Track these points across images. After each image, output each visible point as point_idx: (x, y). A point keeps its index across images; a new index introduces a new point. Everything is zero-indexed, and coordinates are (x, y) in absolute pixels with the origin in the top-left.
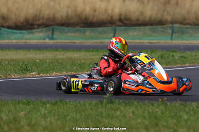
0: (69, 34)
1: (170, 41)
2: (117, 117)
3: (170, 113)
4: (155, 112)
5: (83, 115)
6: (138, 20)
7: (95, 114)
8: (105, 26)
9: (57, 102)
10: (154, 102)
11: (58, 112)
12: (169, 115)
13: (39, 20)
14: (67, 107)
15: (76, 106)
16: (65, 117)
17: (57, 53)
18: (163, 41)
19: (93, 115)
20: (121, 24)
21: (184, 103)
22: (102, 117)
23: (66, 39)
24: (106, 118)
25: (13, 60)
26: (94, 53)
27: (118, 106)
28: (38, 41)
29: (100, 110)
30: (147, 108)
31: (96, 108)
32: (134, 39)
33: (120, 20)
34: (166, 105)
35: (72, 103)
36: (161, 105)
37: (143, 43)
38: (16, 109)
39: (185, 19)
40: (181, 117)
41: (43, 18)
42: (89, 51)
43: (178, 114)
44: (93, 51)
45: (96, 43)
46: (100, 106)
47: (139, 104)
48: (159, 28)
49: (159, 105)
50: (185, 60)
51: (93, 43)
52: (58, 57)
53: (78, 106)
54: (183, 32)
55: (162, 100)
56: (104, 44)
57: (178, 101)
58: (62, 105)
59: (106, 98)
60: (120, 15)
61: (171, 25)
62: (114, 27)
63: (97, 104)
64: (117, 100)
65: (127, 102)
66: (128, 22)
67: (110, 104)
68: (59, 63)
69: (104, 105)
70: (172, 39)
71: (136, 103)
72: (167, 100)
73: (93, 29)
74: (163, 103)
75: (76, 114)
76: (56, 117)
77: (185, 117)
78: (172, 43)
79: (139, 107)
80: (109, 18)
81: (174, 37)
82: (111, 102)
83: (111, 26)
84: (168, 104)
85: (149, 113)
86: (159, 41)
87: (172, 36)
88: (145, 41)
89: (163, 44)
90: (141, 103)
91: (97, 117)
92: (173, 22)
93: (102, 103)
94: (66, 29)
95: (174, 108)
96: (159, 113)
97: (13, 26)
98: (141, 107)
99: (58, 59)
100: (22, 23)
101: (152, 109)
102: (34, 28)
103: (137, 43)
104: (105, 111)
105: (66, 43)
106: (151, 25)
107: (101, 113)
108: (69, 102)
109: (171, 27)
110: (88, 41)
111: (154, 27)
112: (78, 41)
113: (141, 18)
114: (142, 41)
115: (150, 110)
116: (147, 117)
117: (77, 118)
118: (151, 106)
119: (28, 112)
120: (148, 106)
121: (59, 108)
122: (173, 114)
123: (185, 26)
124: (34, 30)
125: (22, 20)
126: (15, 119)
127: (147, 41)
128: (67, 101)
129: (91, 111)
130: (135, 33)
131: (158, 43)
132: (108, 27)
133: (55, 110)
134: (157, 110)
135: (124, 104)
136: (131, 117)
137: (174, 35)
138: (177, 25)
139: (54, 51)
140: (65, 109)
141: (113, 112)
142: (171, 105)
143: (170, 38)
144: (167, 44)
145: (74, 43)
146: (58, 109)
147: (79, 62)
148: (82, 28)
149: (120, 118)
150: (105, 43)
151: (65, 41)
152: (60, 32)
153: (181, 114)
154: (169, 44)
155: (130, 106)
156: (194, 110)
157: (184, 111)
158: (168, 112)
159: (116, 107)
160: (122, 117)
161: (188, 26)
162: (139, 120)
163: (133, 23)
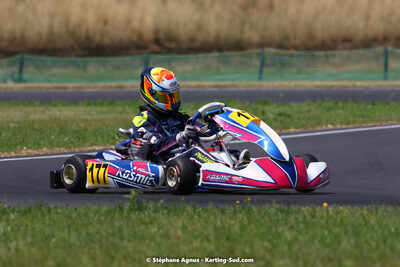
0: (55, 71)
1: (257, 83)
2: (152, 238)
3: (257, 228)
4: (226, 225)
5: (84, 234)
6: (192, 40)
7: (107, 232)
8: (128, 54)
9: (30, 208)
10: (226, 207)
11: (34, 229)
12: (255, 231)
14: (50, 219)
15: (69, 217)
16: (46, 238)
17: (30, 109)
18: (244, 83)
19: (104, 234)
20: (157, 48)
21: (286, 208)
22: (122, 238)
23: (49, 81)
24: (129, 241)
26: (105, 109)
27: (153, 215)
29: (117, 224)
30: (212, 218)
33: (157, 42)
34: (249, 212)
35: (59, 211)
36: (240, 212)
37: (204, 86)
39: (287, 38)
40: (279, 235)
42: (95, 105)
43: (274, 230)
44: (102, 105)
45: (110, 87)
46: (117, 215)
47: (195, 211)
48: (236, 56)
49: (235, 211)
50: (288, 120)
51: (102, 88)
52: (32, 117)
53: (74, 215)
54: (283, 64)
55: (242, 202)
56: (125, 90)
57: (274, 204)
58: (40, 214)
59: (129, 199)
60: (157, 31)
61: (259, 50)
62: (145, 56)
63: (111, 212)
64: (151, 205)
65: (172, 207)
66: (173, 45)
67: (137, 213)
68: (34, 129)
69: (125, 214)
70: (260, 78)
71: (189, 209)
72: (252, 202)
73: (102, 59)
74: (244, 208)
75: (69, 232)
76: (29, 240)
77: (288, 235)
78: (261, 86)
79: (196, 217)
80: (135, 38)
81: (264, 75)
82: (140, 208)
84: (255, 210)
85: (215, 228)
86: (236, 83)
87: (261, 72)
88: (208, 83)
89: (245, 89)
90: (199, 210)
91: (111, 239)
92: (262, 45)
93: (121, 209)
94: (48, 60)
95: (266, 218)
96: (237, 228)
98: (199, 216)
99: (33, 122)
101: (221, 221)
103: (191, 87)
104: (128, 226)
105: (48, 88)
106: (220, 50)
107: (120, 231)
108: (56, 207)
109: (258, 54)
110: (91, 85)
111: (229, 54)
112: (72, 86)
113: (200, 37)
114: (201, 83)
115: (219, 223)
116: (212, 237)
117: (72, 240)
118: (219, 215)
120: (215, 214)
121: (35, 220)
122: (263, 230)
123: (287, 52)
127: (212, 83)
128: (52, 206)
129: (99, 227)
130: (188, 67)
131: (233, 86)
132: (132, 55)
133: (27, 226)
134: (233, 222)
135: (165, 212)
136: (178, 238)
137: (265, 70)
138: (272, 50)
139: (25, 106)
140: (47, 222)
141: (142, 227)
142: (260, 212)
143: (257, 76)
144: (251, 89)
145: (65, 88)
146: (32, 222)
147: (74, 127)
148: (79, 59)
149: (158, 239)
150: (126, 87)
151: (46, 85)
152: (37, 67)
153: (280, 229)
154: (255, 89)
155: (178, 215)
156: (305, 222)
157: (286, 224)
158: (253, 226)
159: (149, 217)
160: (162, 237)
161: (293, 52)
162: (196, 244)
163: (183, 46)
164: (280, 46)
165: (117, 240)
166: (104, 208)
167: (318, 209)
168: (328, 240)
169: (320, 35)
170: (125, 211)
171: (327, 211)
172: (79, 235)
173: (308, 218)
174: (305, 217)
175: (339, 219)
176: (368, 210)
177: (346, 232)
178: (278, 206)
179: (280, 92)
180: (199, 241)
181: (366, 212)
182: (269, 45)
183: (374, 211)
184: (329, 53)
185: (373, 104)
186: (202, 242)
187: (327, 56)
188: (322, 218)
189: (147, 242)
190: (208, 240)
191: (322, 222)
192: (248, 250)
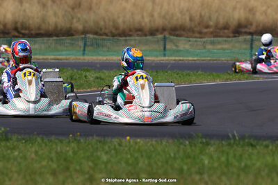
1: (82, 57)
2: (15, 159)
3: (84, 153)
4: (64, 151)
6: (39, 28)
12: (82, 155)
18: (73, 57)
20: (16, 34)
21: (103, 139)
27: (16, 143)
30: (54, 146)
33: (16, 29)
34: (79, 142)
36: (73, 142)
37: (47, 59)
40: (99, 158)
43: (95, 154)
47: (43, 140)
48: (67, 40)
49: (69, 142)
50: (102, 82)
55: (74, 135)
57: (95, 137)
60: (16, 23)
61: (83, 36)
62: (8, 39)
65: (28, 139)
66: (27, 32)
67: (5, 142)
70: (84, 54)
71: (39, 140)
72: (81, 135)
74: (75, 140)
77: (105, 158)
78: (84, 59)
79: (43, 145)
81: (86, 52)
82: (7, 139)
83: (4, 37)
84: (82, 141)
85: (57, 153)
86: (68, 57)
87: (84, 50)
88: (50, 57)
89: (74, 61)
90: (46, 140)
92: (85, 32)
95: (90, 146)
96: (71, 153)
98: (46, 145)
101: (61, 148)
103: (39, 59)
106: (57, 35)
109: (83, 38)
113: (44, 27)
114: (45, 57)
115: (59, 149)
116: (55, 159)
118: (59, 144)
120: (56, 143)
122: (88, 154)
127: (52, 57)
131: (66, 59)
134: (68, 149)
135: (24, 141)
136: (33, 159)
137: (86, 49)
138: (91, 36)
141: (9, 152)
142: (85, 143)
143: (82, 52)
144: (77, 61)
153: (99, 153)
154: (81, 61)
155: (32, 143)
156: (115, 149)
157: (103, 150)
158: (81, 152)
159: (13, 144)
160: (21, 158)
161: (104, 37)
162: (44, 163)
163: (33, 32)
164: (96, 33)
167: (124, 140)
168: (130, 161)
169: (122, 26)
171: (129, 142)
173: (117, 146)
174: (115, 146)
175: (137, 147)
176: (156, 141)
177: (142, 156)
178: (97, 138)
179: (97, 63)
180: (46, 160)
181: (154, 142)
182: (89, 33)
183: (160, 142)
184: (128, 38)
185: (157, 72)
187: (126, 40)
188: (126, 146)
189: (12, 161)
190: (52, 161)
191: (126, 149)
192: (78, 168)
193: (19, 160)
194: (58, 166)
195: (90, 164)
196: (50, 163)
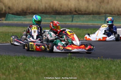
0: (47, 18)
2: (75, 67)
5: (56, 65)
6: (85, 11)
8: (67, 15)
9: (40, 57)
10: (96, 59)
11: (41, 63)
13: (30, 10)
14: (46, 61)
15: (51, 60)
16: (45, 66)
18: (100, 24)
19: (61, 65)
20: (76, 13)
21: (113, 60)
22: (66, 67)
23: (45, 21)
24: (68, 68)
25: (15, 33)
28: (29, 22)
29: (65, 63)
30: (92, 62)
31: (62, 61)
32: (84, 22)
33: (75, 11)
34: (102, 60)
35: (49, 58)
36: (100, 61)
37: (89, 24)
38: (17, 61)
40: (111, 68)
41: (32, 9)
43: (110, 66)
45: (62, 24)
46: (65, 60)
48: (98, 16)
49: (98, 60)
53: (53, 60)
55: (100, 58)
56: (66, 25)
58: (43, 59)
59: (68, 56)
61: (105, 15)
62: (72, 15)
63: (63, 59)
64: (74, 57)
65: (81, 59)
66: (80, 12)
67: (71, 60)
71: (85, 59)
72: (103, 58)
73: (60, 16)
75: (51, 64)
76: (40, 66)
77: (114, 68)
79: (87, 61)
80: (69, 10)
82: (72, 59)
83: (71, 15)
84: (104, 60)
85: (93, 65)
88: (90, 24)
90: (88, 59)
91: (63, 67)
92: (105, 13)
93: (66, 59)
94: (45, 15)
95: (107, 63)
96: (99, 65)
97: (15, 13)
98: (88, 61)
100: (20, 12)
101: (95, 63)
102: (27, 15)
103: (85, 24)
104: (68, 64)
105: (45, 23)
106: (93, 14)
107: (66, 65)
109: (104, 16)
111: (95, 15)
113: (88, 10)
114: (88, 24)
115: (94, 63)
117: (52, 67)
118: (94, 61)
119: (24, 63)
122: (107, 66)
124: (27, 16)
125: (20, 10)
126: (17, 67)
127: (91, 24)
128: (46, 57)
129: (60, 63)
130: (84, 19)
131: (97, 25)
132: (69, 15)
133: (39, 62)
134: (98, 63)
136: (83, 67)
141: (72, 64)
143: (104, 22)
146: (41, 61)
148: (54, 16)
153: (111, 66)
155: (82, 61)
156: (119, 64)
157: (113, 64)
158: (104, 65)
159: (74, 61)
160: (78, 67)
162: (88, 69)
163: (83, 13)
164: (110, 14)
165: (65, 68)
166: (61, 58)
170: (67, 59)
172: (54, 65)
178: (110, 59)
180: (88, 68)
182: (107, 13)
186: (89, 69)
189: (74, 68)
192: (102, 72)
193: (77, 68)
194: (94, 71)
195: (108, 70)
196: (90, 69)
